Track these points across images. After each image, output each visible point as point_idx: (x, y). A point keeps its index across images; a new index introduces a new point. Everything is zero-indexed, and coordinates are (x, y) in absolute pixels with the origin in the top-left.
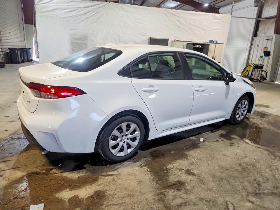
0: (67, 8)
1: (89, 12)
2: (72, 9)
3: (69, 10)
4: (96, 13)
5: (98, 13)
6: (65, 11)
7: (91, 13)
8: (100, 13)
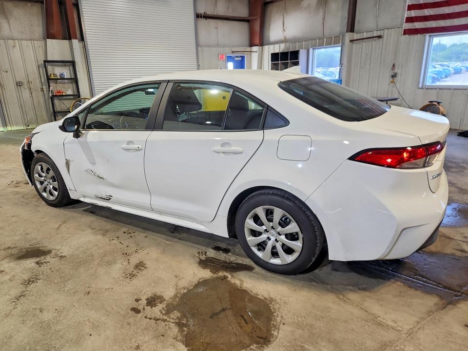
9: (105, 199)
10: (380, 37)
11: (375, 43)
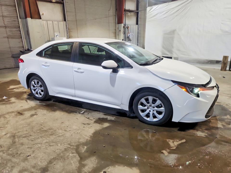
0: (164, 12)
1: (178, 10)
2: (166, 12)
3: (164, 13)
4: (184, 10)
5: (186, 9)
6: (162, 14)
7: (180, 11)
8: (187, 8)
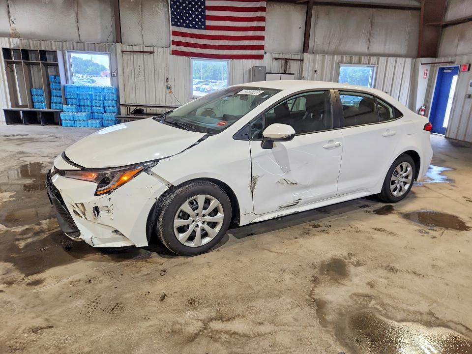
9: (291, 206)
10: (151, 53)
11: (148, 57)
